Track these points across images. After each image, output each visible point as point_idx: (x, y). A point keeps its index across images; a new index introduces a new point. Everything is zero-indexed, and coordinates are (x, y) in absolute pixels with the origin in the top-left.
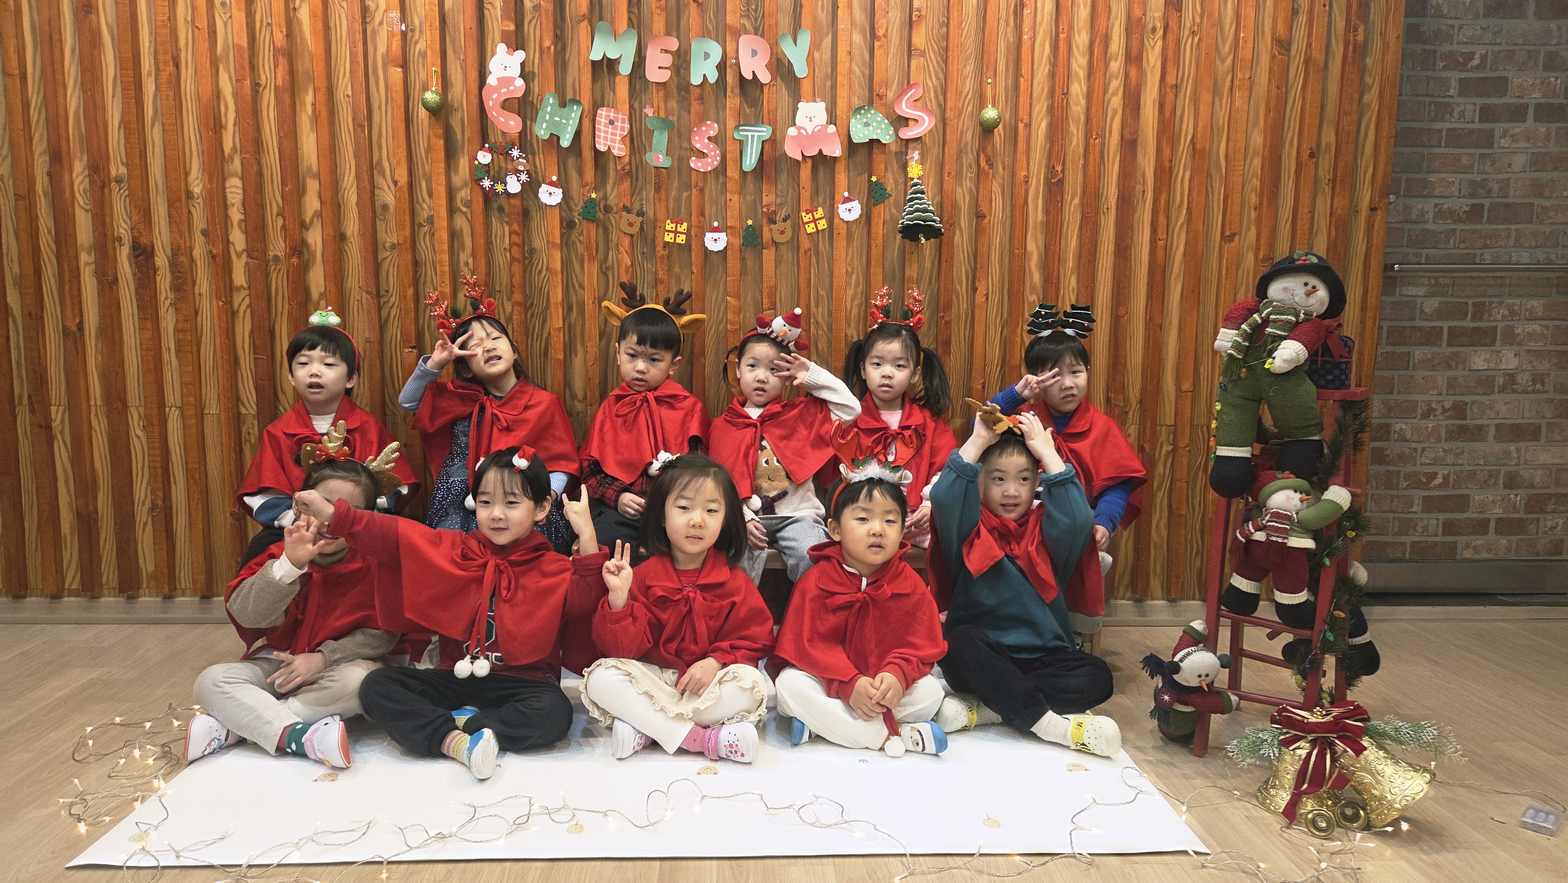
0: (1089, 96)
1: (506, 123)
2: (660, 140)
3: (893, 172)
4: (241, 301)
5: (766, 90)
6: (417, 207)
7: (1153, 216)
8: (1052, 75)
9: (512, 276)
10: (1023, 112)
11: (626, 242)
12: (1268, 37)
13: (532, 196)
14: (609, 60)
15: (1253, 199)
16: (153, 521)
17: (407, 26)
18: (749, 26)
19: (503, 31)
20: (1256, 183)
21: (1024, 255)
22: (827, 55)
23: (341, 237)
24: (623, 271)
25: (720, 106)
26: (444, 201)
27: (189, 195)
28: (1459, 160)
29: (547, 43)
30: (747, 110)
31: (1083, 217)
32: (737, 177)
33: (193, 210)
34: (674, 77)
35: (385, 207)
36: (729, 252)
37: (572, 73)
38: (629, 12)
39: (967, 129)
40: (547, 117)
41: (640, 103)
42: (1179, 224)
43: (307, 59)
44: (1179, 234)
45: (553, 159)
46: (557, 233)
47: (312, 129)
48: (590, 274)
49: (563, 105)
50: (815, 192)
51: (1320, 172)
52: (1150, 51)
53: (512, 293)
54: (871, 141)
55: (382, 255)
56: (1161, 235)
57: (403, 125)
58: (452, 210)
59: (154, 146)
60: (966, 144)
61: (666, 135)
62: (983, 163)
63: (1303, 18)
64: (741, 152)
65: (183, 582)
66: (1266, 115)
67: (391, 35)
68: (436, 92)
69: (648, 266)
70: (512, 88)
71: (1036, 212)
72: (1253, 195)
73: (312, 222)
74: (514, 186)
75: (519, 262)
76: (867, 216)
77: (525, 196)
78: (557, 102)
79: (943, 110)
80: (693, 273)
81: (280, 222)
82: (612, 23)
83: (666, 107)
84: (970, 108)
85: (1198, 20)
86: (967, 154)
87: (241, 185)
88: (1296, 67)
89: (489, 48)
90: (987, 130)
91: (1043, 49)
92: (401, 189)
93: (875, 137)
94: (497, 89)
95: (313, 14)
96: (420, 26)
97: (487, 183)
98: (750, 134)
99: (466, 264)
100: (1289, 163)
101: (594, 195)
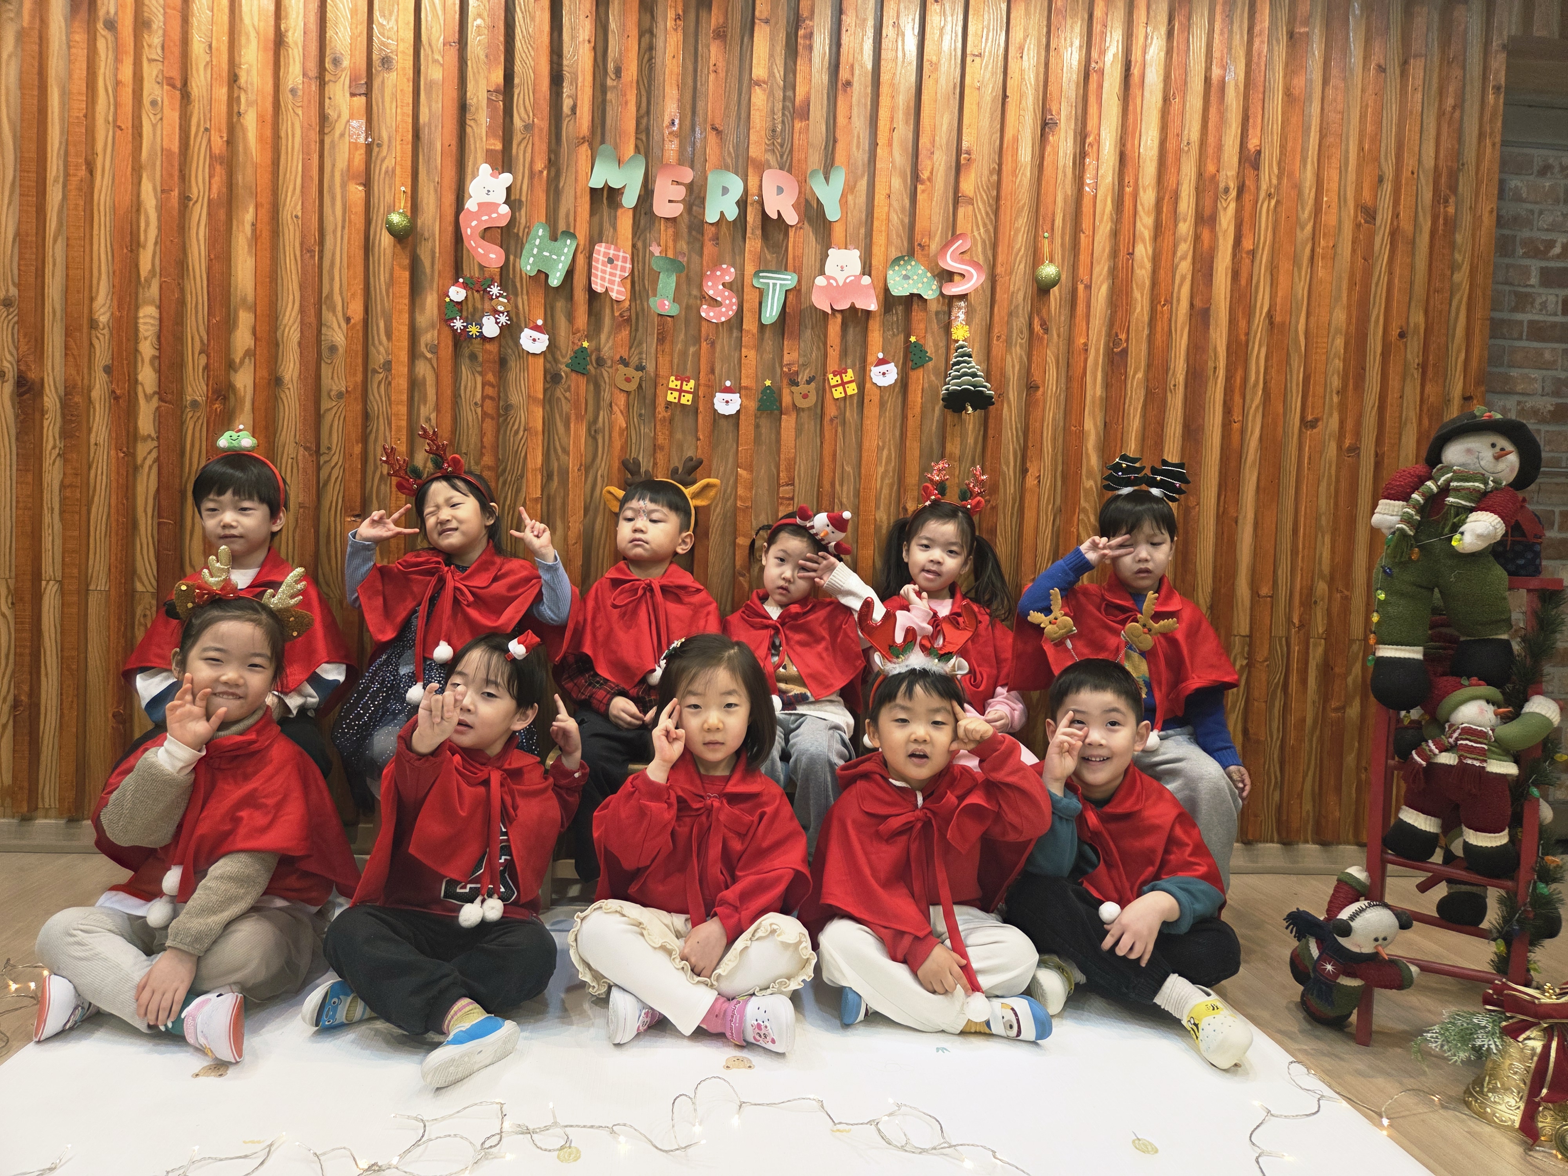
0: (1156, 259)
1: (486, 255)
2: (667, 283)
3: (933, 333)
4: (146, 452)
5: (791, 233)
6: (372, 350)
7: (1225, 394)
8: (1115, 234)
9: (482, 435)
10: (1082, 272)
11: (621, 399)
12: (1351, 204)
13: (511, 343)
14: (610, 188)
15: (1336, 382)
16: (14, 722)
17: (374, 140)
18: (773, 161)
19: (489, 151)
20: (1338, 364)
21: (1081, 435)
22: (862, 199)
23: (276, 381)
24: (616, 435)
25: (737, 251)
26: (405, 344)
27: (93, 324)
28: (1542, 354)
29: (539, 165)
30: (769, 257)
31: (1149, 395)
32: (755, 331)
33: (95, 342)
34: (685, 216)
35: (333, 349)
36: (742, 417)
37: (566, 203)
38: (637, 138)
39: (1019, 289)
40: (535, 251)
41: (644, 242)
42: (1254, 406)
43: (250, 171)
44: (1254, 417)
45: (538, 300)
46: (540, 386)
47: (250, 251)
48: (577, 437)
49: (554, 238)
50: (844, 353)
51: (1409, 356)
52: (1222, 213)
53: (482, 455)
54: (912, 295)
55: (325, 404)
56: (1237, 416)
57: (362, 252)
58: (414, 354)
59: (54, 265)
60: (1017, 307)
61: (674, 278)
62: (1037, 327)
63: (1388, 187)
64: (760, 304)
65: (47, 800)
66: (1350, 290)
67: (354, 146)
68: (404, 214)
69: (645, 430)
70: (494, 215)
71: (1095, 388)
72: (1336, 377)
73: (242, 362)
74: (490, 328)
75: (492, 419)
76: (903, 383)
77: (503, 342)
78: (547, 234)
79: (993, 267)
80: (698, 439)
81: (203, 360)
82: (616, 147)
83: (675, 247)
84: (1022, 266)
85: (1275, 181)
86: (1018, 317)
87: (157, 316)
88: (1382, 240)
89: (469, 170)
90: (1043, 289)
91: (1106, 207)
92: (355, 325)
93: (916, 292)
94: (476, 215)
95: (261, 119)
96: (390, 141)
97: (458, 324)
98: (771, 282)
99: (428, 420)
100: (1375, 345)
101: (586, 344)
